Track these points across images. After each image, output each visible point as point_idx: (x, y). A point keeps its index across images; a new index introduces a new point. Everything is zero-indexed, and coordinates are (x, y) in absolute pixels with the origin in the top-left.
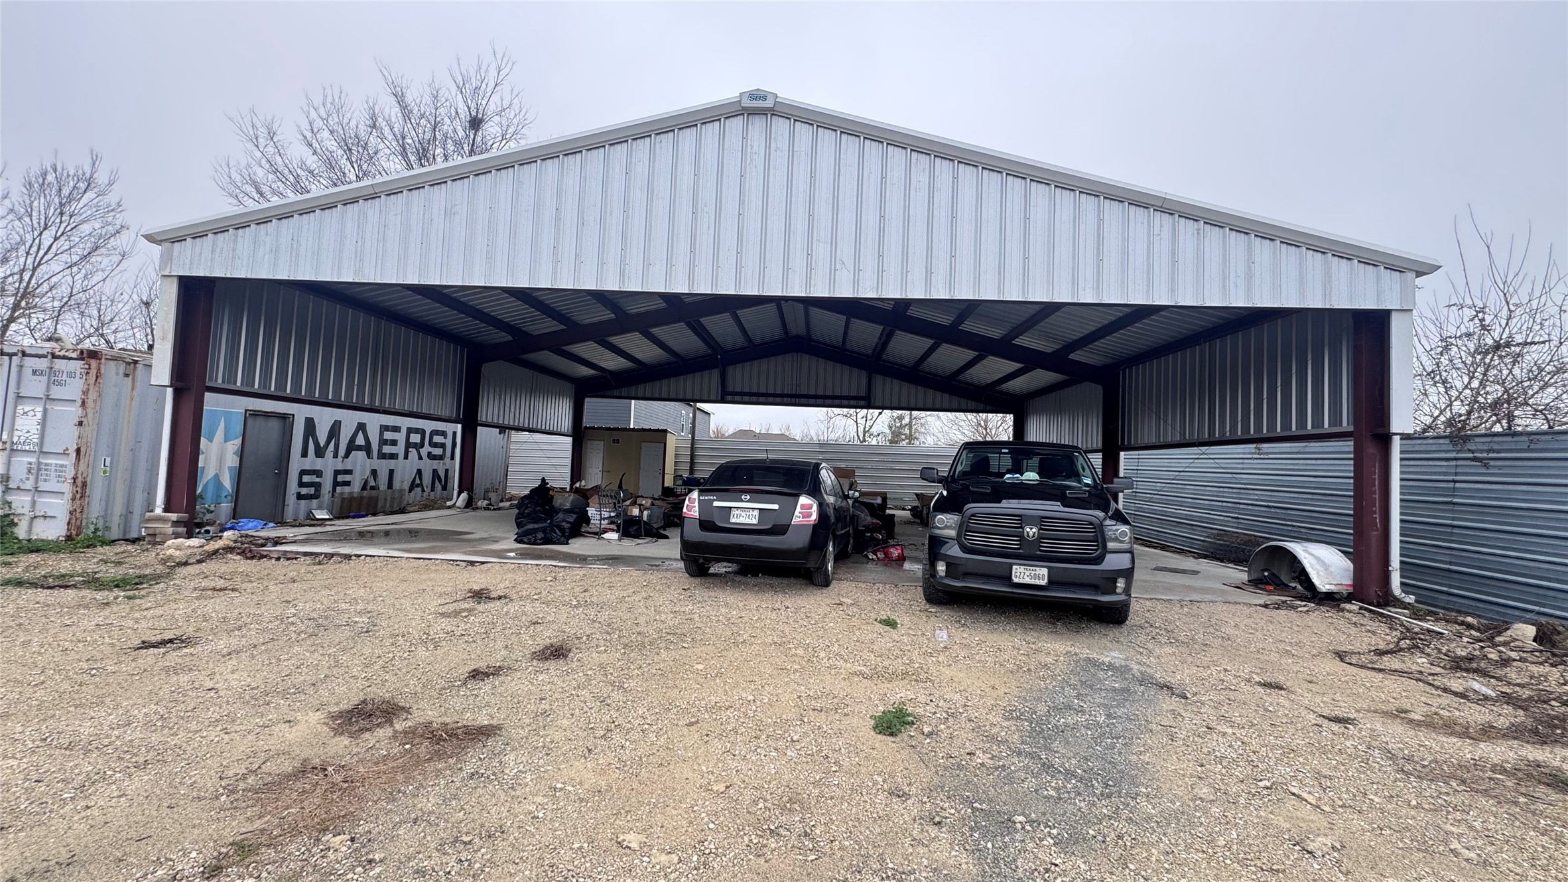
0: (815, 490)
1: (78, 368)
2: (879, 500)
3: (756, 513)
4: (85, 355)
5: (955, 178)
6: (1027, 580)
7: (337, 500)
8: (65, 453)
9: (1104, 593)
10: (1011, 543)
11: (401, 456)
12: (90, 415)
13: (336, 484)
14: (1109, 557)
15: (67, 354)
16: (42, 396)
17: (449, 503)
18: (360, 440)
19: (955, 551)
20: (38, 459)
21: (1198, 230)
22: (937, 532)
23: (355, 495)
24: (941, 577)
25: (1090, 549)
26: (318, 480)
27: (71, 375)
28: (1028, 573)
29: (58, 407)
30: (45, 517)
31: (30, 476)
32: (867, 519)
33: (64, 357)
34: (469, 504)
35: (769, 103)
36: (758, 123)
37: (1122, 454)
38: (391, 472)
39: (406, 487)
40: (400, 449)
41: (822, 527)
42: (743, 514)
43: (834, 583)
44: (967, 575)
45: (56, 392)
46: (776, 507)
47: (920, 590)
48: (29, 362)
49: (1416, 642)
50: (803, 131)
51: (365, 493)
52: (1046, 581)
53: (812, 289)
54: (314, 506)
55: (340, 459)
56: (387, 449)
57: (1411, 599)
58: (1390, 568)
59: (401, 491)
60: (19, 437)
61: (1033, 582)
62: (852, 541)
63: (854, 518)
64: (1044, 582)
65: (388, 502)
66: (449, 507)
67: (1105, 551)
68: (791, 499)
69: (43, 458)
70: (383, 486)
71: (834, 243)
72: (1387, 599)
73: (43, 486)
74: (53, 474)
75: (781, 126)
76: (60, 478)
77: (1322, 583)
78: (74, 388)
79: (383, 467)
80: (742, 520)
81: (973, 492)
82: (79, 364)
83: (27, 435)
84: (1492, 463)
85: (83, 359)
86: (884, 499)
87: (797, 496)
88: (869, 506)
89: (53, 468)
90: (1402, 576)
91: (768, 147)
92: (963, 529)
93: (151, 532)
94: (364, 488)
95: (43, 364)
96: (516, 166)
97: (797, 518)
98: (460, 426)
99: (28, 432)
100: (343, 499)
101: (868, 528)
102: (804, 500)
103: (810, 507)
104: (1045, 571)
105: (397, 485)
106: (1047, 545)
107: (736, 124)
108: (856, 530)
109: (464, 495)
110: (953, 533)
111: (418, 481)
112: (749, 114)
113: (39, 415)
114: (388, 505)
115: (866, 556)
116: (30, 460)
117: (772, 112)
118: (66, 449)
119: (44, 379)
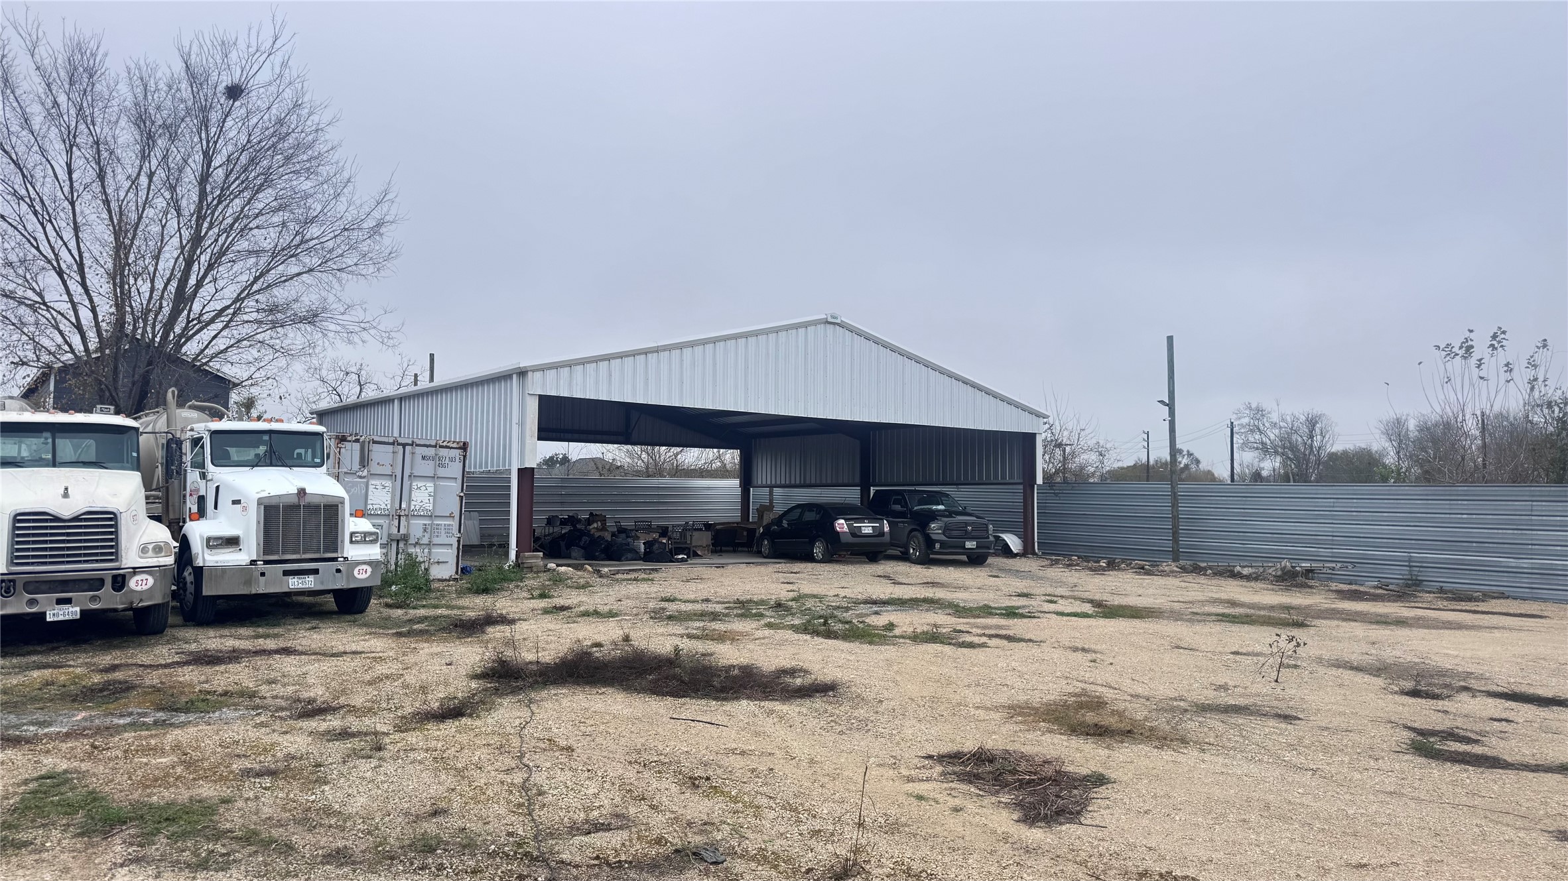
1: (458, 455)
4: (462, 445)
6: (970, 547)
8: (451, 516)
15: (448, 444)
16: (431, 475)
19: (943, 538)
20: (431, 521)
22: (930, 531)
24: (937, 549)
27: (452, 460)
28: (970, 544)
29: (443, 483)
30: (438, 563)
31: (425, 534)
33: (447, 447)
35: (838, 321)
36: (832, 328)
44: (949, 547)
45: (441, 472)
48: (419, 450)
49: (1057, 562)
50: (849, 335)
52: (975, 547)
57: (1040, 553)
58: (1034, 541)
60: (415, 506)
61: (972, 547)
69: (435, 521)
72: (1034, 553)
73: (436, 541)
74: (443, 532)
75: (840, 331)
76: (448, 533)
77: (1015, 551)
78: (455, 469)
80: (866, 532)
82: (458, 452)
83: (421, 504)
85: (460, 448)
89: (443, 527)
92: (946, 529)
95: (430, 452)
99: (422, 502)
104: (975, 543)
106: (974, 534)
107: (823, 327)
110: (940, 531)
112: (829, 324)
113: (430, 489)
116: (425, 522)
117: (838, 324)
118: (452, 513)
119: (431, 463)
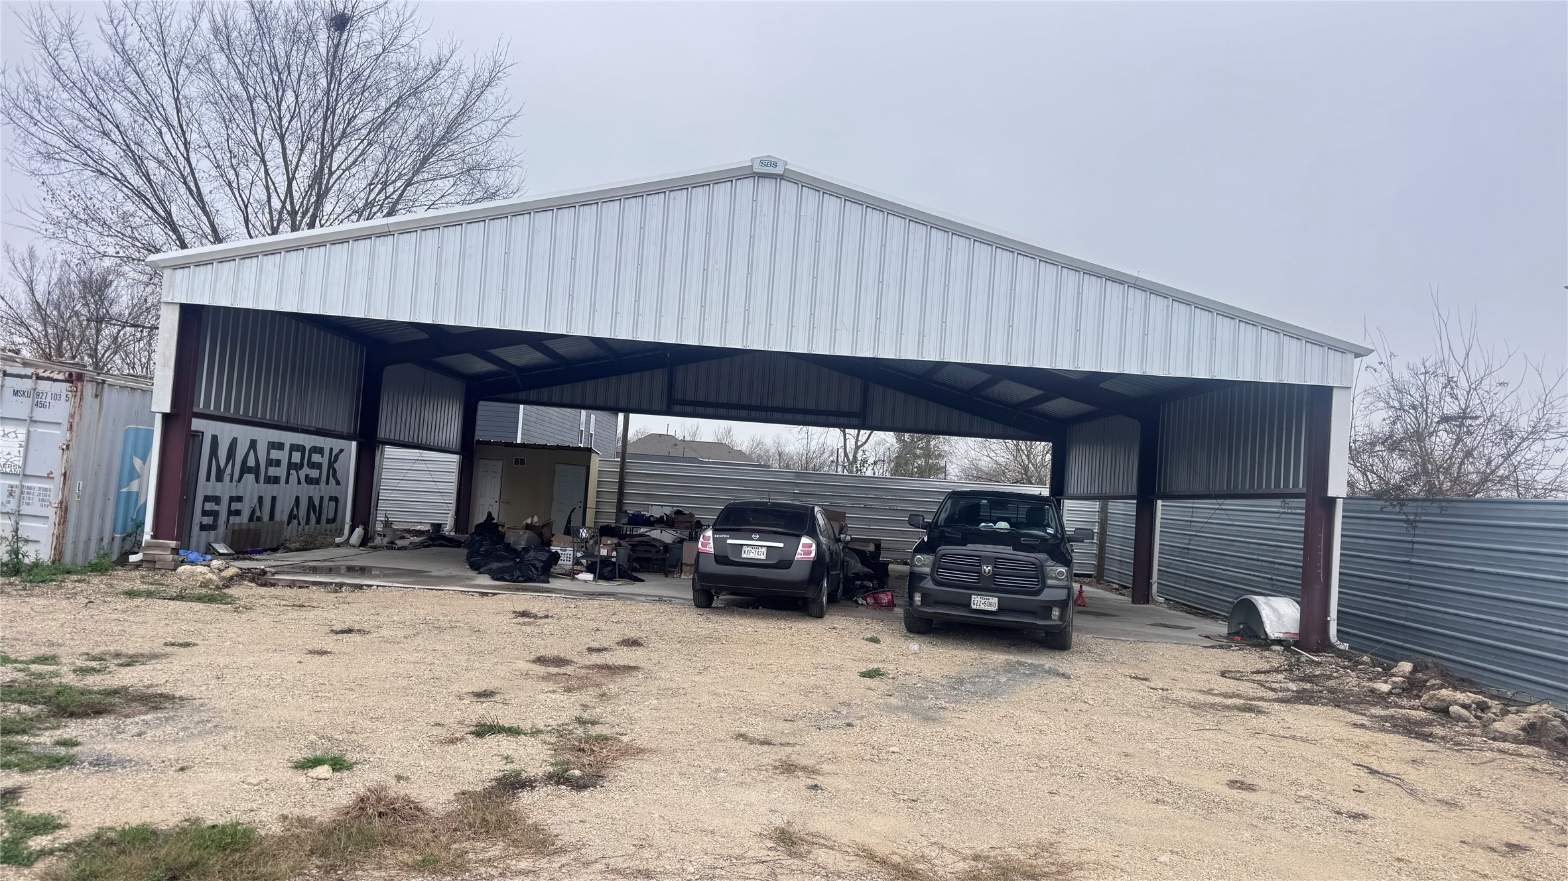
0: (812, 533)
1: (64, 390)
2: (872, 548)
3: (764, 550)
4: (74, 378)
5: (949, 249)
6: (983, 607)
7: (230, 533)
8: (49, 477)
9: (1042, 618)
10: (972, 578)
11: (283, 480)
12: (74, 438)
13: (231, 513)
14: (1046, 590)
15: (51, 375)
16: (26, 418)
17: (338, 540)
18: (251, 463)
19: (928, 584)
20: (21, 482)
21: (1168, 306)
22: (916, 569)
23: (244, 527)
24: (917, 606)
25: (1032, 583)
26: (216, 508)
27: (56, 397)
28: (983, 601)
29: (40, 429)
30: (29, 541)
31: (11, 499)
32: (857, 566)
33: (49, 379)
34: (364, 542)
36: (767, 186)
37: (1160, 502)
38: (274, 499)
39: (286, 519)
40: (281, 472)
41: (819, 565)
42: (753, 551)
43: (826, 617)
44: (938, 603)
45: (39, 414)
46: (781, 545)
47: (903, 624)
48: (10, 382)
50: (810, 196)
51: (252, 525)
52: (996, 608)
53: (814, 346)
54: (212, 539)
55: (234, 483)
56: (273, 471)
57: (1345, 646)
58: (1329, 619)
59: (282, 522)
61: (987, 608)
62: (841, 586)
63: (844, 565)
64: (995, 609)
65: (270, 535)
66: (338, 545)
67: (1044, 585)
68: (794, 539)
69: (25, 482)
70: (266, 518)
71: (835, 305)
72: (1324, 646)
73: (25, 510)
74: (36, 498)
75: (789, 191)
76: (45, 502)
77: (1273, 630)
78: (60, 410)
79: (268, 491)
80: (752, 556)
81: (948, 537)
82: (66, 386)
83: (8, 457)
84: (1419, 525)
85: (72, 382)
86: (878, 546)
87: (799, 536)
88: (861, 554)
89: (36, 492)
90: (1338, 624)
91: (776, 210)
92: (936, 567)
93: (149, 558)
94: (251, 519)
95: (27, 384)
96: (532, 213)
97: (800, 555)
98: (354, 444)
99: (9, 454)
100: (234, 531)
101: (858, 576)
102: (805, 540)
103: (811, 546)
104: (996, 600)
105: (277, 517)
106: (1001, 581)
107: (745, 186)
108: (846, 577)
109: (359, 531)
110: (927, 570)
111: (295, 512)
112: (759, 177)
113: (22, 437)
114: (268, 541)
115: (856, 602)
116: (12, 483)
117: (781, 177)
118: (51, 473)
119: (27, 401)
